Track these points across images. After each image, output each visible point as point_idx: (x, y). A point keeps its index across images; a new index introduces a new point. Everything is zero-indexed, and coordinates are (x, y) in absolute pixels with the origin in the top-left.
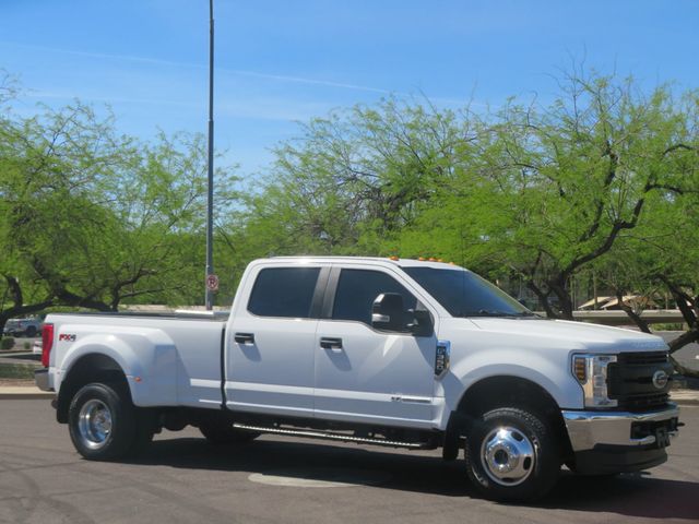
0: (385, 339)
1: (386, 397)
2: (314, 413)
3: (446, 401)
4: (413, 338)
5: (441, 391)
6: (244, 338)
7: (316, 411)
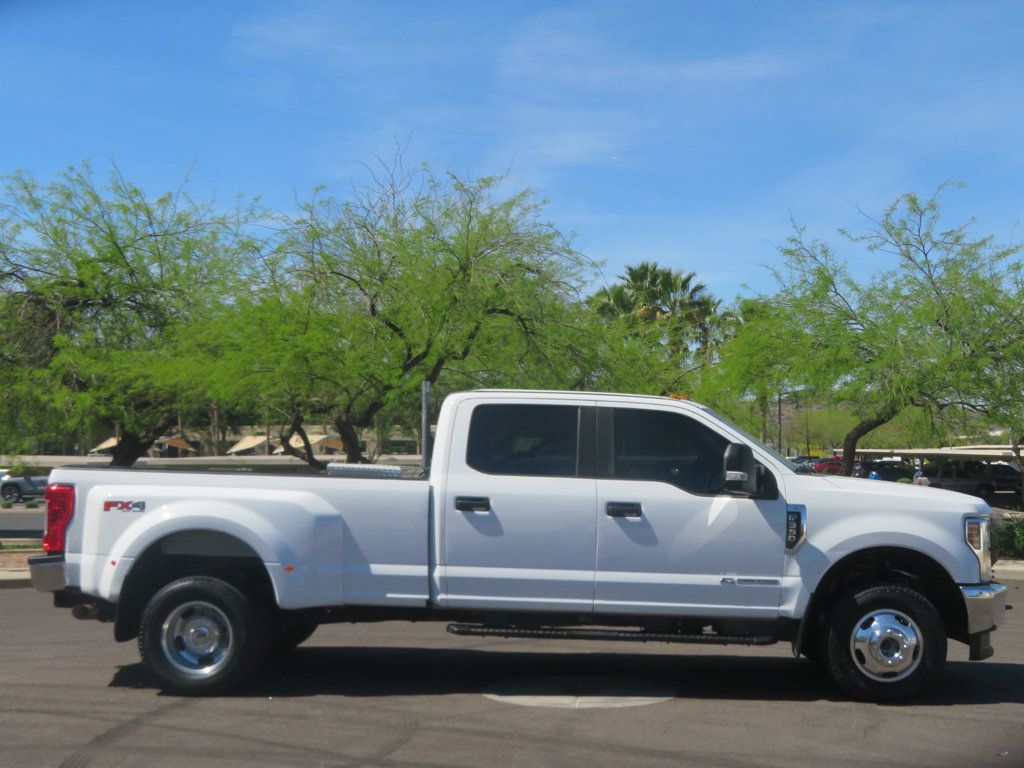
0: (710, 503)
1: (715, 580)
2: (593, 606)
3: (803, 581)
4: (751, 501)
5: (795, 568)
6: (468, 504)
7: (597, 602)
